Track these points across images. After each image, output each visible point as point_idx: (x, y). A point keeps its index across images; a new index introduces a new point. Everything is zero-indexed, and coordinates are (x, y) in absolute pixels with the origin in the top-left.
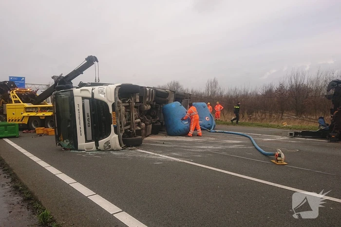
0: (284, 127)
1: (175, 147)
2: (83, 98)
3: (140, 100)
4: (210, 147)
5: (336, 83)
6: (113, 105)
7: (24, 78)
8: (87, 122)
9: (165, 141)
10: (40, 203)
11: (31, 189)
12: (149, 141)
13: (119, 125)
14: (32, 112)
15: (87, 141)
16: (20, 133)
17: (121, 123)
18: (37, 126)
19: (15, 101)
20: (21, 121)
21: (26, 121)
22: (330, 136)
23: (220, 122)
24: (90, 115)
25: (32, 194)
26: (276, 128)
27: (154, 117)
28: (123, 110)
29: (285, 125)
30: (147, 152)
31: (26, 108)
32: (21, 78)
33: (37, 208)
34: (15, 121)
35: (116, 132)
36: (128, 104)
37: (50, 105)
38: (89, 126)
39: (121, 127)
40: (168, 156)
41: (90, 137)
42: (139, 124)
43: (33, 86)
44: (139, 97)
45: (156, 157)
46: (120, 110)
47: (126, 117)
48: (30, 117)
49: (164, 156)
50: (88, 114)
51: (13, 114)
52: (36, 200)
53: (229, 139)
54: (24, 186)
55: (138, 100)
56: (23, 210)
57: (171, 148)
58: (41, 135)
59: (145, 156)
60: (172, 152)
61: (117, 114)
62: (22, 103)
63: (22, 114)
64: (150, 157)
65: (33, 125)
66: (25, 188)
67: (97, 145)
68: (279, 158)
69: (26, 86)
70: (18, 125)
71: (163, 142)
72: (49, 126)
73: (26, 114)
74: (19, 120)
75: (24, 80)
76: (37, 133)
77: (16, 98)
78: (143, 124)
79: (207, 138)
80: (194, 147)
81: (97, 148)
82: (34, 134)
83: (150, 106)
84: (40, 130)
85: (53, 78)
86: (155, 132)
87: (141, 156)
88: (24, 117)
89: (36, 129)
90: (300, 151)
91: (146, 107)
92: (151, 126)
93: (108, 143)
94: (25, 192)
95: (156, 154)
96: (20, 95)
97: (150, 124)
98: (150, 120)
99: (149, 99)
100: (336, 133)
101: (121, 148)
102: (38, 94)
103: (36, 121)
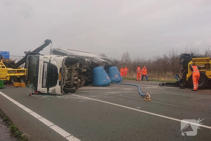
0: (161, 81)
1: (94, 93)
2: (44, 62)
3: (79, 66)
4: (114, 92)
5: (184, 55)
6: (61, 69)
7: (9, 52)
8: (44, 76)
9: (90, 89)
10: (12, 122)
11: (8, 115)
12: (81, 90)
13: (63, 81)
14: (12, 73)
15: (43, 87)
16: (5, 86)
17: (64, 79)
18: (15, 81)
19: (2, 67)
20: (6, 79)
21: (8, 79)
22: (180, 86)
23: (126, 78)
24: (46, 72)
25: (8, 117)
26: (157, 81)
27: (87, 76)
28: (67, 72)
29: (162, 80)
30: (78, 96)
31: (9, 71)
32: (7, 52)
33: (10, 124)
34: (2, 79)
35: (60, 84)
36: (70, 69)
37: (23, 69)
38: (45, 79)
39: (64, 82)
40: (88, 97)
41: (44, 85)
42: (77, 80)
43: (14, 57)
44: (79, 64)
45: (81, 98)
46: (64, 72)
47: (68, 76)
48: (11, 76)
49: (86, 98)
50: (45, 71)
51: (1, 75)
52: (10, 121)
53: (127, 88)
54: (4, 114)
55: (78, 66)
56: (2, 125)
57: (92, 93)
58: (17, 87)
59: (75, 98)
60: (91, 95)
61: (62, 75)
62: (6, 68)
63: (6, 74)
64: (78, 98)
65: (13, 81)
66: (4, 115)
67: (48, 90)
68: (147, 97)
69: (10, 57)
70: (3, 81)
71: (88, 90)
72: (22, 81)
73: (8, 75)
74: (4, 78)
75: (9, 54)
76: (15, 86)
77: (3, 65)
78: (79, 80)
79: (115, 87)
80: (105, 92)
81: (48, 92)
82: (13, 86)
83: (86, 70)
84: (16, 84)
85: (25, 52)
86: (86, 84)
87: (73, 98)
88: (7, 76)
89: (14, 83)
90: (163, 93)
91: (83, 70)
92: (84, 81)
93: (54, 90)
94: (4, 117)
95: (82, 97)
96: (5, 63)
97: (84, 80)
98: (84, 78)
99: (86, 66)
100: (183, 83)
101: (62, 94)
102: (16, 62)
103: (14, 79)
